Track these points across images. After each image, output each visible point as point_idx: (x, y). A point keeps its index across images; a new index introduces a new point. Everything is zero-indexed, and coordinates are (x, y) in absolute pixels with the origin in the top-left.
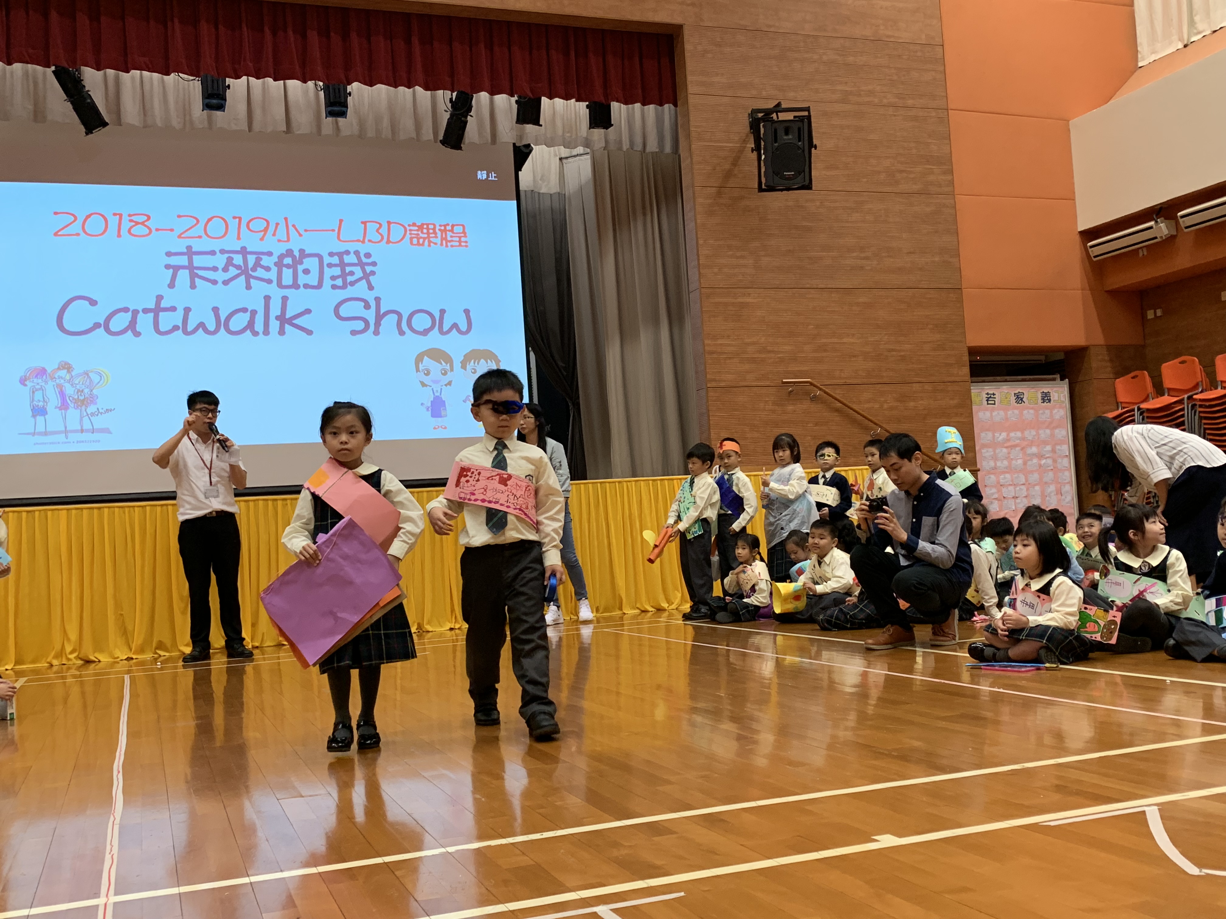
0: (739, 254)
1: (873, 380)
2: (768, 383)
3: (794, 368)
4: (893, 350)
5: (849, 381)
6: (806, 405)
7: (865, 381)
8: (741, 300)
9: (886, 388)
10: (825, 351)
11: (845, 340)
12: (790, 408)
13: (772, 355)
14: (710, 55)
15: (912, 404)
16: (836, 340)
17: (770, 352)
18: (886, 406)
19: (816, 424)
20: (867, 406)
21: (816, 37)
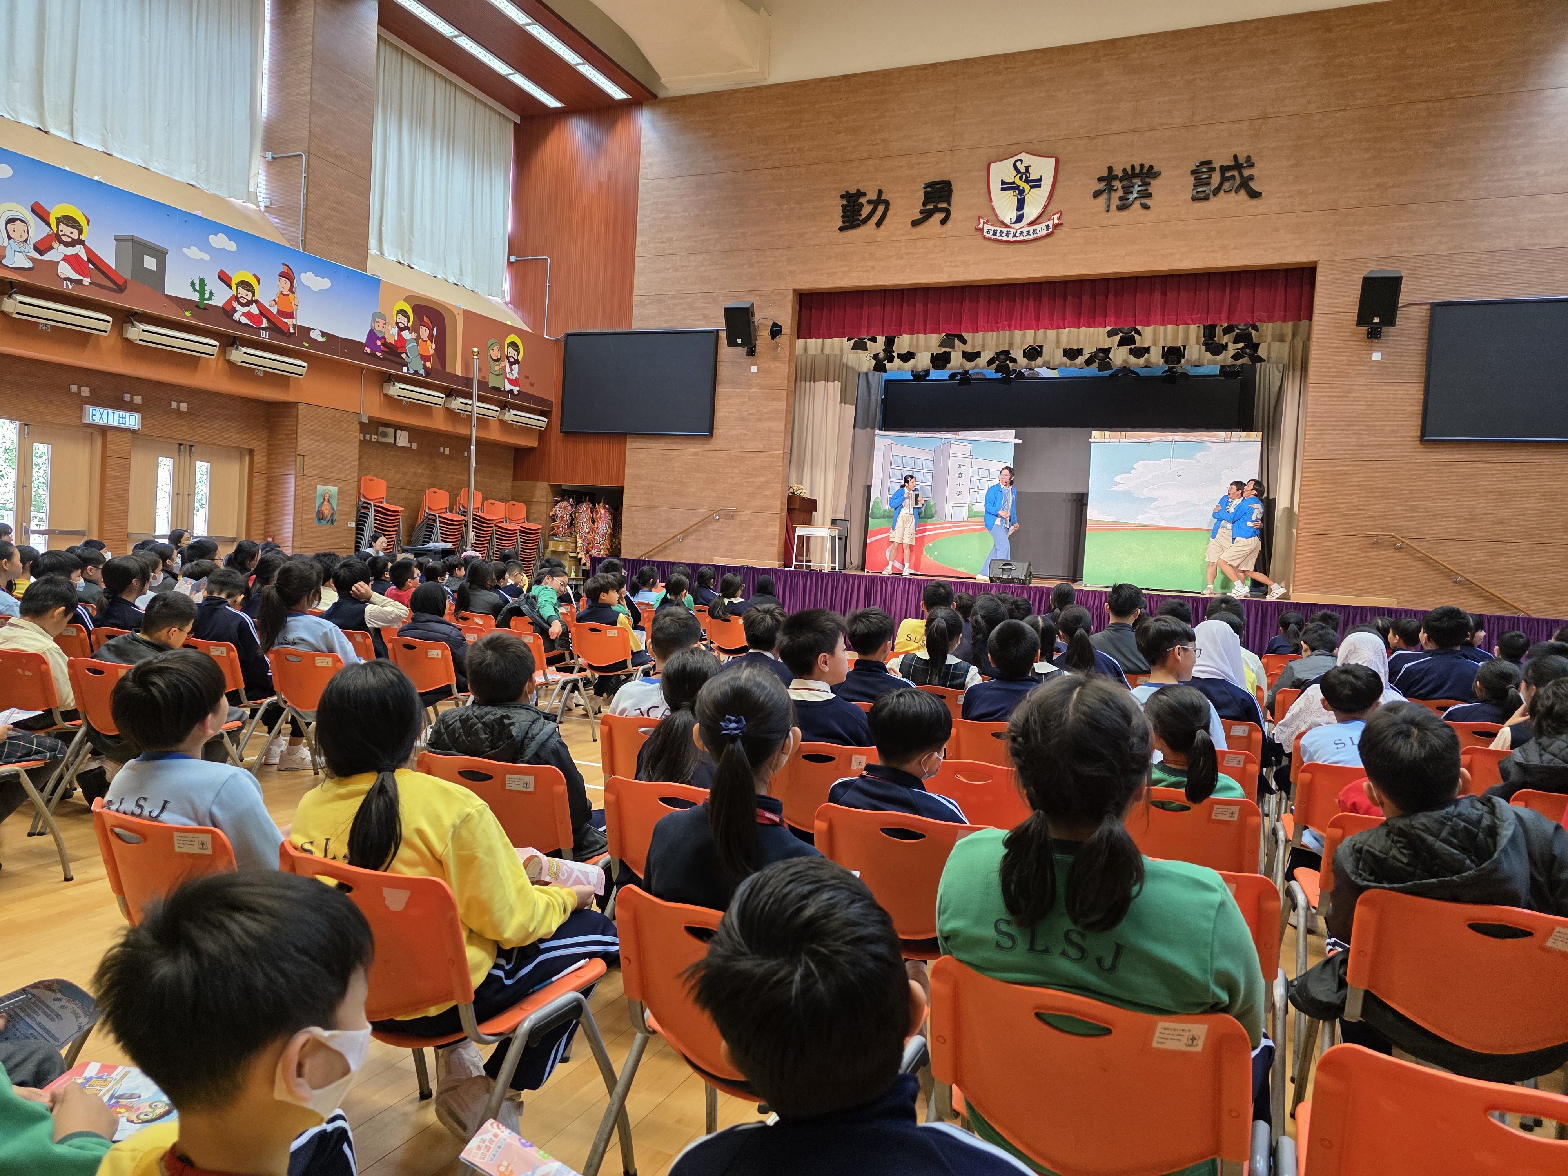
0: (1342, 434)
1: (1462, 538)
2: (1354, 533)
3: (1385, 523)
4: (1491, 514)
5: (1437, 537)
6: (1390, 552)
7: (1454, 537)
8: (1340, 469)
9: (1478, 544)
10: (1416, 511)
11: (1439, 504)
12: (1373, 554)
13: (1363, 512)
14: (1339, 282)
15: (1503, 560)
16: (1430, 504)
17: (1360, 510)
18: (1473, 559)
19: (1398, 568)
20: (1453, 558)
21: (1450, 255)
